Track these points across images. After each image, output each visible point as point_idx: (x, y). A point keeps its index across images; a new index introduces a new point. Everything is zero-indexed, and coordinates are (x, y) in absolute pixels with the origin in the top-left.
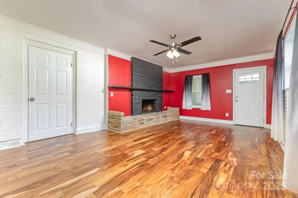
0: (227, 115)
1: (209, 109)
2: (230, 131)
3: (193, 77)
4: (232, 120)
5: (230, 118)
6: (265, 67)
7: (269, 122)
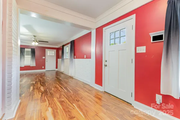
0: (43, 67)
1: (35, 65)
3: (25, 49)
4: (45, 69)
5: (44, 68)
6: (56, 50)
7: (57, 68)
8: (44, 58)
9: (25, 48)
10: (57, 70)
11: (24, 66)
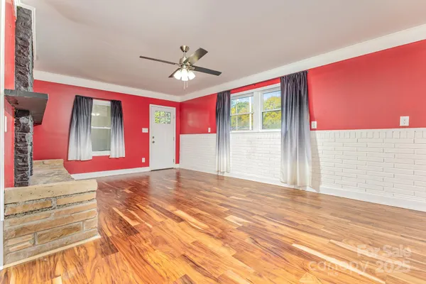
0: (143, 160)
1: (123, 155)
2: (147, 178)
3: (94, 101)
4: (148, 166)
5: (147, 164)
6: (175, 109)
7: (178, 161)
8: (145, 130)
9: (92, 99)
10: (177, 166)
11: (91, 158)
